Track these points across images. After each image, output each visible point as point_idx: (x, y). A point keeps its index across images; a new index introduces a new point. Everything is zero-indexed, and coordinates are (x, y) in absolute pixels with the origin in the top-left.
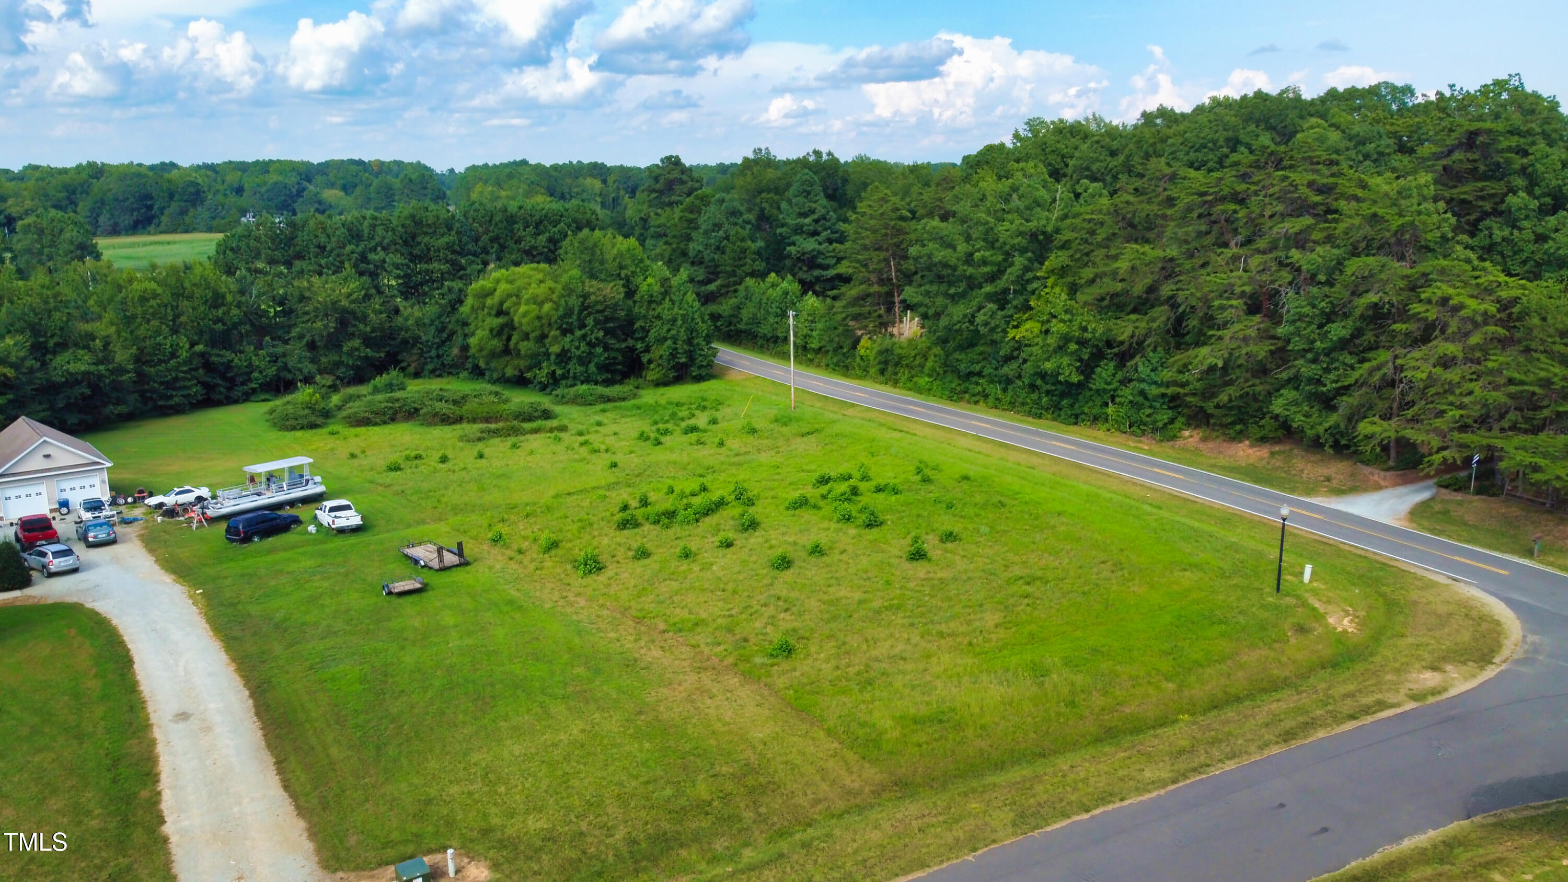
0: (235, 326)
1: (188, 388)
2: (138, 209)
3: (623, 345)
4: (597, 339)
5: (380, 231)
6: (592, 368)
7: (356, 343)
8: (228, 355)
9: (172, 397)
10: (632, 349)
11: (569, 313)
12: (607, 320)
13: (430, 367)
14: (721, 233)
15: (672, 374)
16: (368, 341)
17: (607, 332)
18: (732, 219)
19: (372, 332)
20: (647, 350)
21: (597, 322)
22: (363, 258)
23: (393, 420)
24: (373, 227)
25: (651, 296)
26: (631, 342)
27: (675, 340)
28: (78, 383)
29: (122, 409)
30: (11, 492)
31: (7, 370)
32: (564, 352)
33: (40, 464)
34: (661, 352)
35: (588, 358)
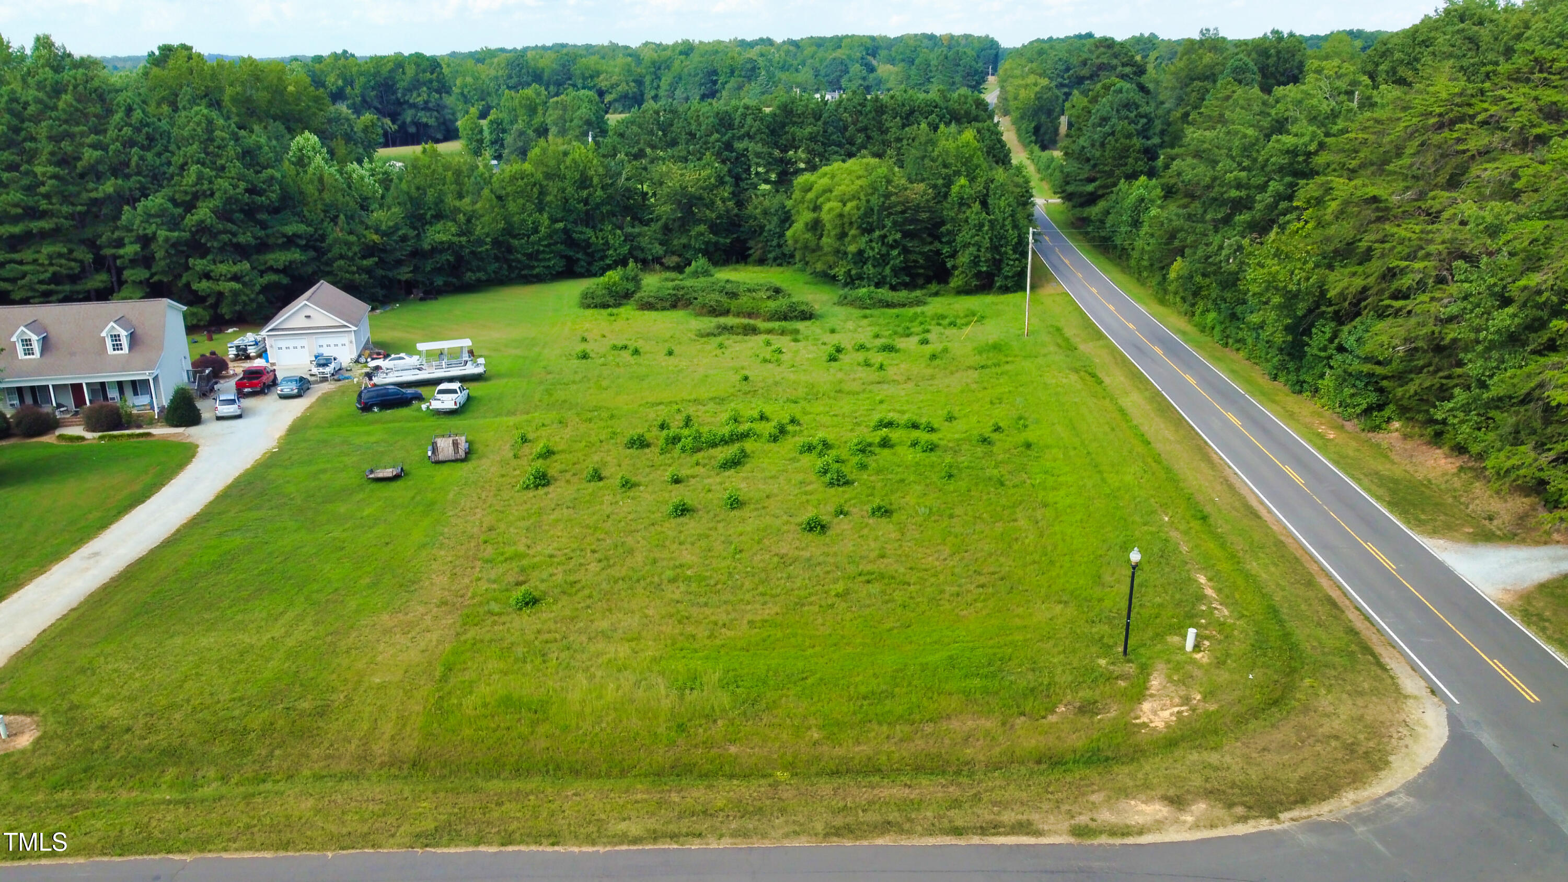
0: (598, 206)
1: (549, 259)
3: (926, 249)
4: (895, 241)
5: (749, 120)
6: (888, 271)
7: (702, 228)
8: (589, 232)
9: (533, 267)
10: (938, 253)
11: (869, 211)
13: (771, 256)
14: (1107, 129)
15: (975, 283)
16: (714, 228)
17: (906, 234)
18: (1124, 113)
19: (717, 218)
20: (953, 255)
21: (895, 223)
22: (729, 146)
23: (674, 306)
24: (744, 116)
25: (962, 198)
26: (937, 245)
27: (979, 246)
28: (445, 250)
29: (481, 275)
30: (283, 343)
31: (376, 238)
32: (860, 252)
33: (307, 323)
34: (964, 258)
35: (884, 259)
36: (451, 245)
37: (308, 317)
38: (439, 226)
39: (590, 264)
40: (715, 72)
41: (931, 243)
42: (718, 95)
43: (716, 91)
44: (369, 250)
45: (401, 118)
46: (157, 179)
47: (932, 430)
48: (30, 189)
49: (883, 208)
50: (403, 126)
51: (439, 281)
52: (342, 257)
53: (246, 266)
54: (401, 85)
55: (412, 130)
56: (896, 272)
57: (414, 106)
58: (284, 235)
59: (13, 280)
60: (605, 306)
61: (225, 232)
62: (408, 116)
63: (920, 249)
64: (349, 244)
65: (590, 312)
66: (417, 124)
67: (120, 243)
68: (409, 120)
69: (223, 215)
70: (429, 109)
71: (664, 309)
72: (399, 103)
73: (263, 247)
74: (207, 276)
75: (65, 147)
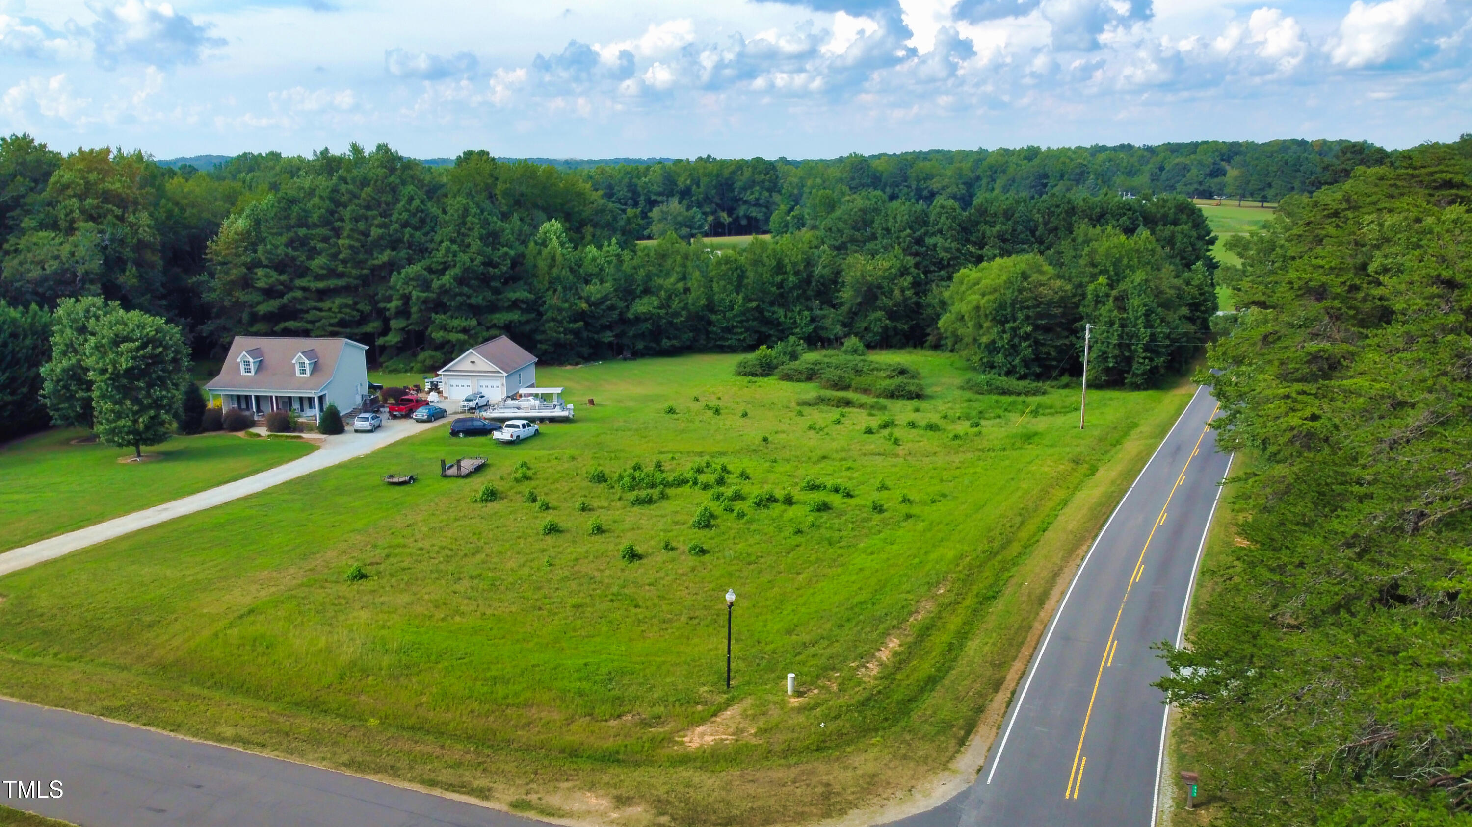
0: (791, 290)
1: (741, 333)
3: (1059, 343)
4: (1026, 333)
6: (1018, 361)
7: (880, 314)
8: (781, 312)
10: (1070, 346)
11: (1002, 306)
12: (1040, 316)
15: (1105, 378)
16: (892, 315)
17: (1037, 328)
19: (895, 306)
21: (1027, 317)
23: (809, 379)
25: (1097, 296)
27: (1108, 343)
28: (646, 320)
29: (675, 342)
30: (454, 382)
31: (584, 306)
32: (993, 342)
33: (469, 367)
35: (1014, 349)
36: (651, 315)
37: (473, 362)
38: (645, 300)
40: (1046, 176)
41: (1067, 337)
44: (580, 316)
45: (736, 212)
46: (422, 251)
48: (334, 257)
49: (1014, 303)
50: (737, 220)
51: (640, 345)
52: (553, 319)
53: (474, 322)
54: (738, 185)
55: (744, 222)
56: (1026, 363)
57: (746, 202)
58: (509, 300)
59: (313, 322)
60: (754, 375)
61: (461, 294)
62: (742, 211)
63: (1052, 344)
64: (560, 310)
65: (739, 378)
66: (749, 218)
67: (389, 299)
68: (741, 213)
69: (461, 281)
70: (760, 206)
71: (799, 380)
72: (737, 200)
73: (493, 308)
74: (444, 328)
75: (361, 226)
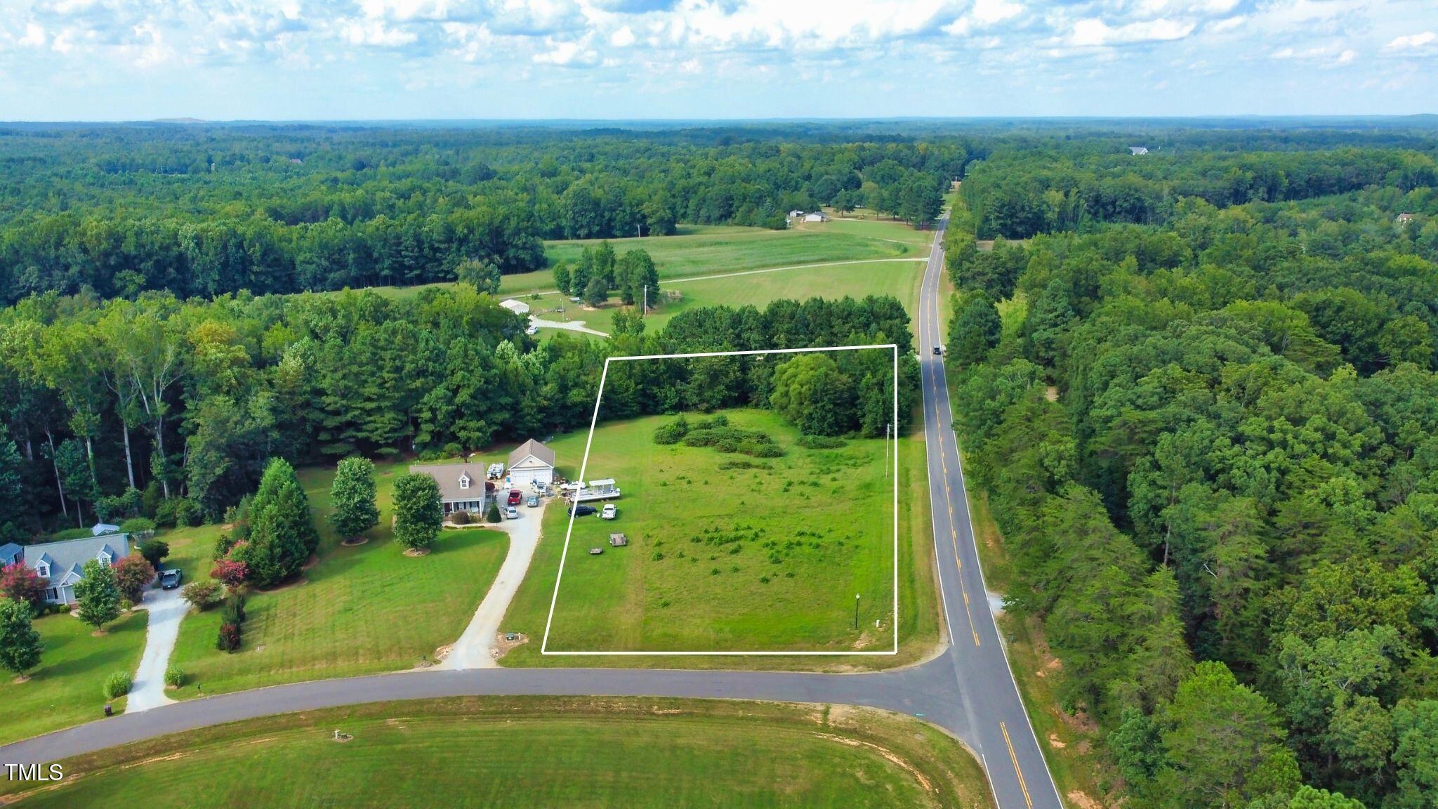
0: (661, 375)
1: (633, 406)
2: (723, 207)
3: (848, 413)
4: (830, 408)
5: (751, 318)
6: (825, 425)
7: (722, 387)
8: (656, 390)
10: (855, 414)
11: (815, 392)
12: (835, 398)
14: (967, 329)
15: (875, 433)
16: (728, 388)
17: (835, 405)
18: (979, 319)
19: (730, 382)
20: (864, 416)
21: (830, 399)
23: (706, 444)
24: (748, 317)
26: (854, 411)
30: (518, 474)
31: (545, 403)
32: (811, 414)
33: (530, 465)
34: (868, 419)
35: (823, 418)
36: (581, 403)
37: (531, 462)
39: (655, 406)
40: (731, 198)
41: (851, 409)
42: (733, 215)
43: (732, 212)
44: (541, 410)
45: (506, 254)
46: (440, 377)
47: (820, 537)
48: (381, 385)
49: (823, 391)
51: (574, 422)
52: (528, 414)
53: (482, 423)
54: (508, 232)
56: (830, 426)
57: (516, 246)
58: (500, 404)
59: (372, 431)
60: (668, 443)
61: (475, 405)
62: (511, 253)
63: (844, 413)
64: (532, 408)
65: (661, 446)
66: (517, 258)
67: (420, 411)
68: (511, 255)
69: (473, 397)
70: (527, 248)
71: (700, 446)
72: (504, 243)
73: (490, 410)
74: (464, 428)
75: (398, 363)
